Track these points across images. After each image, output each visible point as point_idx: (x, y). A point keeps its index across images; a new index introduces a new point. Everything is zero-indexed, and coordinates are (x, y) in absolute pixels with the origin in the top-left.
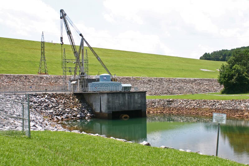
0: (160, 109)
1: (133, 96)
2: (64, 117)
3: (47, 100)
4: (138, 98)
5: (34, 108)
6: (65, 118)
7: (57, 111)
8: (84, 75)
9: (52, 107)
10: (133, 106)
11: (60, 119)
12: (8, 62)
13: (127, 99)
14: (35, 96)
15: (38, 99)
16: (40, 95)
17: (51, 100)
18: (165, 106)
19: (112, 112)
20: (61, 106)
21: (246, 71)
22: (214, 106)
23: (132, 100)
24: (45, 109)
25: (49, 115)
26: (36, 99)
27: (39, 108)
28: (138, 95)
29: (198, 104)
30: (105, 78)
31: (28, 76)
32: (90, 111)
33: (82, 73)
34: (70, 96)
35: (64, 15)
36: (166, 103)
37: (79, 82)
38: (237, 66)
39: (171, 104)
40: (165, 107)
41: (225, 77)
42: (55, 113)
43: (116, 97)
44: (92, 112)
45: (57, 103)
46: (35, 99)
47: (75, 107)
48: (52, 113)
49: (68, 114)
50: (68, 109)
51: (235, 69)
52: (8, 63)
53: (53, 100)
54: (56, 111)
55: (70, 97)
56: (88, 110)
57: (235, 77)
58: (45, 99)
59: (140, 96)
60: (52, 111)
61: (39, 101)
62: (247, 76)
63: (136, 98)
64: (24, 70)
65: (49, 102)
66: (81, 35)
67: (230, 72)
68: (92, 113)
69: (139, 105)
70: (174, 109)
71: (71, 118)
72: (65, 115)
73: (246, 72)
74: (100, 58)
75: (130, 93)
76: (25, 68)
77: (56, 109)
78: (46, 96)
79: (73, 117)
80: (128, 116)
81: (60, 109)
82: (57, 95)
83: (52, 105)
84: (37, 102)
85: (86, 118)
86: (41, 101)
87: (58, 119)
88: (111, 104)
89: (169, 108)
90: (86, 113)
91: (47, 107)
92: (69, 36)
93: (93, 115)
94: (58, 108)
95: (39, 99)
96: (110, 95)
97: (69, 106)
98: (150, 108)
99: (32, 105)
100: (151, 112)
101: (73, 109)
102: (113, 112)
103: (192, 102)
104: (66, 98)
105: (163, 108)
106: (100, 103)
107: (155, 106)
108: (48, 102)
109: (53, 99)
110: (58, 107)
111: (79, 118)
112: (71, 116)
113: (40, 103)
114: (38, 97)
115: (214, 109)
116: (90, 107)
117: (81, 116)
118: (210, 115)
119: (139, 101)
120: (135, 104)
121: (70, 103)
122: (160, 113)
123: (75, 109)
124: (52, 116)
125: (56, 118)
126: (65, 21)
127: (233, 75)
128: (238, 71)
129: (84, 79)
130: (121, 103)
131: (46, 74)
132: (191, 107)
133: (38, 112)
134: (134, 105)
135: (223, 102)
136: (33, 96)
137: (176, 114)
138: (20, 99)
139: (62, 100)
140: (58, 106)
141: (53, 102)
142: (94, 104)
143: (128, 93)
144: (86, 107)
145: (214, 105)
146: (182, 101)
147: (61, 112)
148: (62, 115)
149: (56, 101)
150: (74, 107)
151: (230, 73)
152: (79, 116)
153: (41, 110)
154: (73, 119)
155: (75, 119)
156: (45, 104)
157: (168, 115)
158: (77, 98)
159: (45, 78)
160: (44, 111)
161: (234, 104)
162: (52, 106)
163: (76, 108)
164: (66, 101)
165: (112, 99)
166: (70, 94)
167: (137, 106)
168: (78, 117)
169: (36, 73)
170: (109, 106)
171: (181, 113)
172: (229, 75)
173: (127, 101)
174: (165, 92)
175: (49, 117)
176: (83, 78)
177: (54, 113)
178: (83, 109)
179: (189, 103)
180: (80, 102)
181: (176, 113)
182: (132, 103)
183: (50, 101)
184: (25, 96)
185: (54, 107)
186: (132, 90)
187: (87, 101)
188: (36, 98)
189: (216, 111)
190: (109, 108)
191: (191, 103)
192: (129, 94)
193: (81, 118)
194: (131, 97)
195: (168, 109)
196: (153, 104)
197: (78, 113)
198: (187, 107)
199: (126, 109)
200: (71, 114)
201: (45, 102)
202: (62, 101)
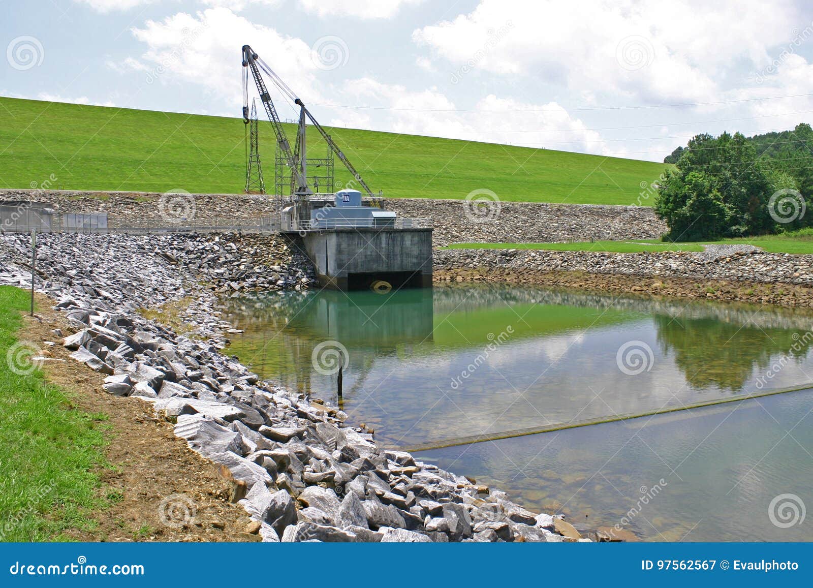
0: (481, 271)
1: (399, 239)
2: (248, 285)
3: (216, 248)
4: (411, 245)
5: (185, 264)
6: (249, 288)
7: (234, 271)
8: (304, 193)
9: (225, 263)
10: (399, 262)
11: (237, 289)
12: (183, 167)
13: (384, 245)
14: (193, 238)
15: (198, 245)
16: (203, 235)
17: (226, 248)
18: (494, 265)
19: (347, 276)
20: (245, 260)
21: (718, 187)
22: (598, 266)
23: (398, 250)
24: (210, 266)
25: (213, 279)
26: (194, 244)
27: (194, 263)
28: (413, 237)
29: (566, 261)
30: (347, 199)
31: (216, 197)
32: (309, 271)
33: (300, 188)
34: (271, 240)
35: (252, 58)
36: (497, 259)
37: (295, 208)
38: (696, 176)
39: (509, 260)
40: (494, 267)
41: (667, 202)
42: (230, 274)
43: (356, 240)
44: (313, 274)
45: (238, 253)
46: (190, 245)
47: (277, 264)
48: (222, 274)
49: (258, 277)
50: (260, 268)
51: (690, 183)
52: (184, 169)
53: (231, 246)
54: (232, 270)
55: (271, 242)
56: (305, 270)
57: (689, 202)
58: (214, 244)
59: (416, 239)
60: (222, 271)
61: (199, 250)
62: (718, 199)
63: (408, 242)
64: (214, 184)
65: (221, 251)
66: (298, 101)
67: (680, 188)
68: (312, 277)
69: (415, 260)
70: (511, 272)
71: (262, 287)
72: (251, 280)
73: (717, 189)
74: (343, 154)
75: (392, 232)
76: (219, 181)
77: (233, 266)
78: (217, 239)
79: (267, 285)
80: (388, 285)
81: (242, 267)
82: (241, 237)
83: (226, 258)
84: (193, 251)
85: (298, 287)
86: (203, 249)
87: (231, 288)
88: (344, 257)
89: (501, 270)
90: (300, 276)
91: (213, 263)
92: (266, 105)
93: (313, 281)
94: (238, 265)
95: (200, 244)
96: (344, 235)
97: (264, 261)
98: (459, 270)
99: (181, 257)
100: (459, 279)
101: (271, 267)
102: (349, 274)
103: (554, 256)
104: (261, 244)
105: (488, 268)
106: (325, 255)
107: (471, 265)
108: (218, 251)
109: (232, 244)
110: (239, 263)
111: (282, 288)
112: (263, 283)
113: (200, 253)
114: (199, 241)
115: (594, 274)
116: (309, 265)
117: (285, 284)
118: (581, 286)
119: (415, 251)
120: (404, 258)
121: (268, 254)
122: (479, 281)
123: (276, 267)
124: (219, 282)
125: (229, 285)
126: (255, 72)
127: (686, 197)
128: (696, 187)
129: (304, 201)
130: (371, 255)
131: (261, 192)
132: (548, 269)
133: (189, 272)
134: (402, 262)
135: (619, 258)
136: (189, 238)
137: (515, 285)
138: (158, 245)
139: (252, 247)
140: (239, 261)
141: (229, 252)
142: (317, 255)
143: (387, 233)
144: (302, 263)
145: (597, 263)
146: (533, 254)
147: (242, 274)
148: (244, 280)
149: (238, 249)
150: (274, 264)
151: (679, 192)
152: (282, 282)
153: (200, 267)
154: (266, 288)
155: (271, 288)
156: (210, 256)
157: (498, 286)
158: (287, 243)
159: (252, 202)
160: (205, 270)
161: (640, 263)
162: (224, 260)
163: (279, 264)
164: (258, 251)
165: (349, 245)
166: (273, 235)
167: (409, 263)
168: (278, 286)
169: (239, 191)
170: (341, 260)
171: (525, 281)
172: (676, 195)
173: (384, 250)
174: (529, 235)
175: (213, 283)
176: (302, 198)
177: (226, 276)
178: (294, 269)
179: (548, 258)
180: (292, 253)
181: (515, 280)
182: (397, 255)
183: (224, 250)
184: (170, 237)
185: (230, 261)
186: (398, 225)
187: (308, 250)
188: (195, 242)
189: (596, 277)
190: (340, 265)
191: (552, 259)
192: (391, 234)
193: (286, 287)
194: (393, 240)
195: (498, 272)
196: (468, 260)
197: (282, 276)
198: (540, 268)
199: (383, 268)
200: (265, 278)
201: (212, 251)
202: (250, 249)
